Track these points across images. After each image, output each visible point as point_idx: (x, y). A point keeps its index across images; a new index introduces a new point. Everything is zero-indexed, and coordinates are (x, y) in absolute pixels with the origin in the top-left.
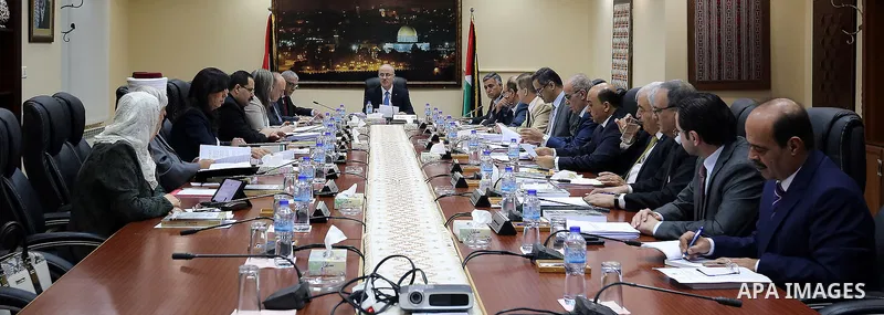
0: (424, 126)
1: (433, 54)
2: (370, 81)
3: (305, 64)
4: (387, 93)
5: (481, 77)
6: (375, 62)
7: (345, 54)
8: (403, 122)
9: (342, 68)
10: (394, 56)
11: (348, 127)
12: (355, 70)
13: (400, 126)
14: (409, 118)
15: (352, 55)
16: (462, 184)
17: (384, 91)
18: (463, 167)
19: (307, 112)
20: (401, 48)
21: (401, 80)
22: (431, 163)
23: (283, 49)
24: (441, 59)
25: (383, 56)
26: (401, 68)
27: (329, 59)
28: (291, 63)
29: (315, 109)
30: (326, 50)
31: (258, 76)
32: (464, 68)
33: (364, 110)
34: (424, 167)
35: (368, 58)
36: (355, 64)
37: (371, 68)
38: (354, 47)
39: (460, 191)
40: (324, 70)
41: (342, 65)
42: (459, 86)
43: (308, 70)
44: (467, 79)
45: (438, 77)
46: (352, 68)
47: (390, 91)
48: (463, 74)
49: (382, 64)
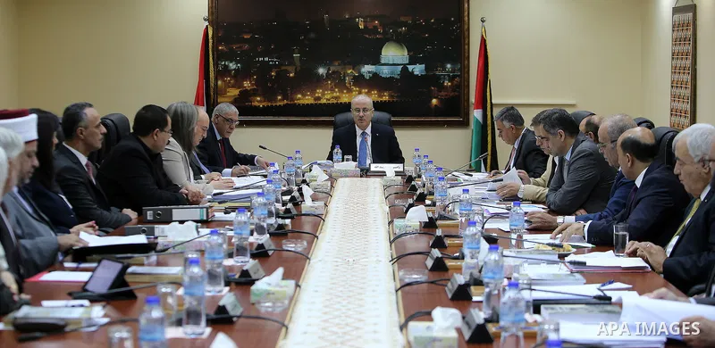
0: (410, 179)
1: (430, 80)
2: (341, 117)
3: (254, 93)
4: (364, 134)
5: (496, 112)
6: (350, 91)
7: (308, 80)
8: (382, 174)
9: (305, 99)
10: (376, 82)
11: (304, 181)
12: (325, 101)
13: (378, 180)
14: (390, 169)
15: (318, 81)
16: (439, 266)
17: (359, 132)
18: (448, 242)
19: (249, 160)
20: (385, 72)
21: (384, 115)
22: (406, 234)
23: (223, 73)
24: (441, 87)
25: (360, 81)
26: (386, 98)
27: (287, 86)
28: (234, 92)
29: (261, 156)
30: (282, 74)
31: (176, 111)
32: (473, 99)
33: (330, 157)
34: (395, 239)
35: (340, 83)
36: (323, 94)
37: (345, 99)
38: (321, 71)
39: (436, 276)
40: (280, 101)
41: (304, 95)
42: (465, 124)
43: (258, 102)
44: (477, 114)
45: (437, 112)
46: (319, 98)
47: (368, 130)
48: (472, 108)
49: (360, 93)
